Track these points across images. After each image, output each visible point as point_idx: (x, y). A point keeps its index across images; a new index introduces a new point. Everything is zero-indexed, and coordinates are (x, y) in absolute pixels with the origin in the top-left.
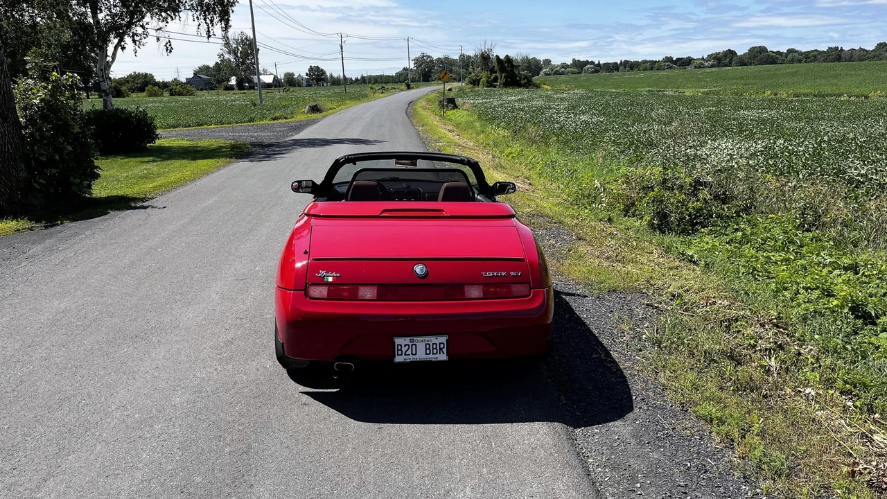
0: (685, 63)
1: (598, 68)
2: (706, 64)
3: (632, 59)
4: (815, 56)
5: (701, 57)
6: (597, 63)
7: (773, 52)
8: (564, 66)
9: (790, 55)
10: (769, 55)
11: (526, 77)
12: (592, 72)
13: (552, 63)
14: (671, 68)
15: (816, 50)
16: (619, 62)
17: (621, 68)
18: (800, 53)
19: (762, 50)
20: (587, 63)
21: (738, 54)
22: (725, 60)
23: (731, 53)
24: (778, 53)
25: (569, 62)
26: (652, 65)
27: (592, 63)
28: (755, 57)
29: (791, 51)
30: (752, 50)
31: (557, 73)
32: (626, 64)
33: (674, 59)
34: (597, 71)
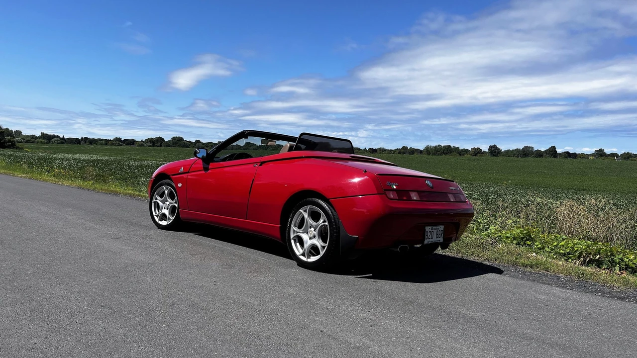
0: (131, 142)
1: (63, 141)
2: (145, 145)
3: (91, 137)
4: (212, 146)
5: (140, 140)
6: (62, 137)
7: (187, 141)
8: (33, 137)
9: (197, 144)
10: (185, 143)
11: (9, 141)
12: (58, 143)
13: (24, 133)
14: (121, 145)
15: (212, 142)
16: (80, 138)
17: (82, 142)
18: (203, 144)
19: (181, 139)
20: (54, 136)
21: (166, 140)
22: (157, 143)
23: (160, 140)
24: (190, 142)
25: (38, 134)
26: (107, 142)
27: (58, 137)
28: (176, 143)
29: (197, 142)
30: (174, 138)
31: (27, 142)
32: (86, 140)
33: (122, 140)
34: (62, 143)
